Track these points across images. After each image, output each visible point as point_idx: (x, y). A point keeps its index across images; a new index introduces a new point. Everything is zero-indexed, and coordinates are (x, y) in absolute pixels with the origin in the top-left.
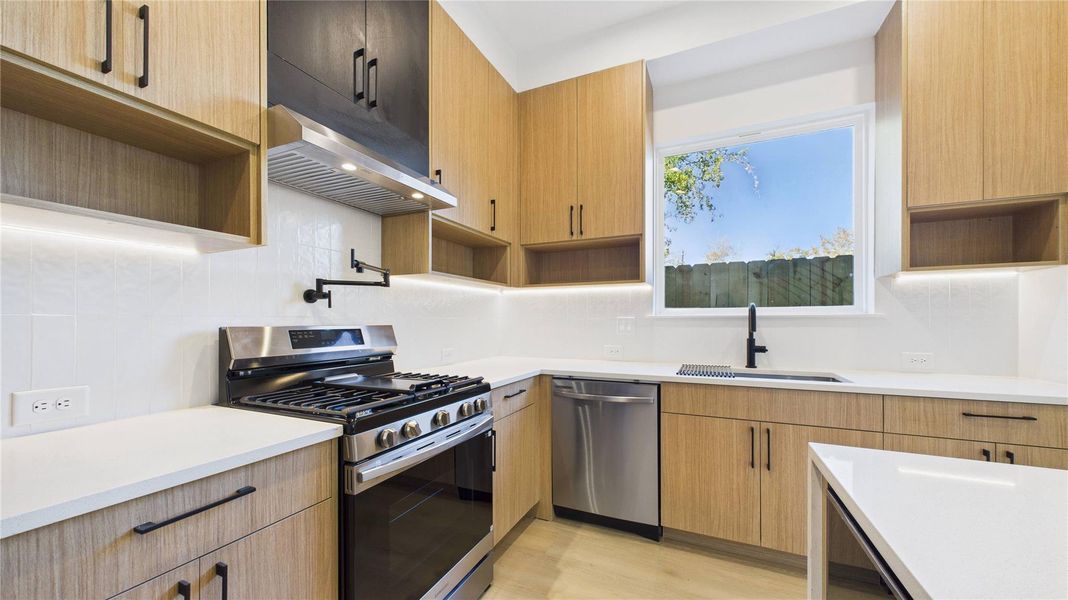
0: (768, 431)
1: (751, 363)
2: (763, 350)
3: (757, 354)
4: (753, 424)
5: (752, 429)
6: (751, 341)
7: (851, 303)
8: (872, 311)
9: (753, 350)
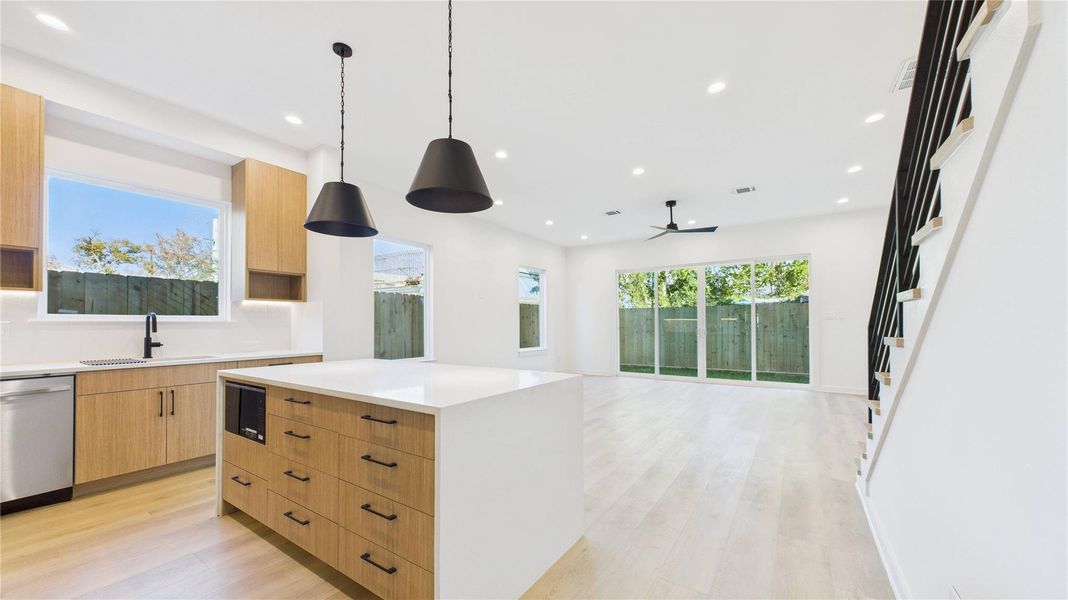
0: (173, 392)
1: (148, 355)
2: (158, 345)
3: (153, 349)
4: (161, 390)
5: (161, 393)
6: (148, 340)
7: (216, 314)
8: (229, 319)
9: (149, 346)
